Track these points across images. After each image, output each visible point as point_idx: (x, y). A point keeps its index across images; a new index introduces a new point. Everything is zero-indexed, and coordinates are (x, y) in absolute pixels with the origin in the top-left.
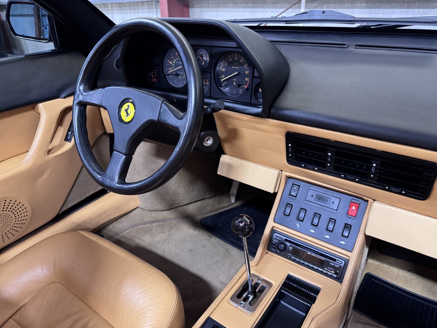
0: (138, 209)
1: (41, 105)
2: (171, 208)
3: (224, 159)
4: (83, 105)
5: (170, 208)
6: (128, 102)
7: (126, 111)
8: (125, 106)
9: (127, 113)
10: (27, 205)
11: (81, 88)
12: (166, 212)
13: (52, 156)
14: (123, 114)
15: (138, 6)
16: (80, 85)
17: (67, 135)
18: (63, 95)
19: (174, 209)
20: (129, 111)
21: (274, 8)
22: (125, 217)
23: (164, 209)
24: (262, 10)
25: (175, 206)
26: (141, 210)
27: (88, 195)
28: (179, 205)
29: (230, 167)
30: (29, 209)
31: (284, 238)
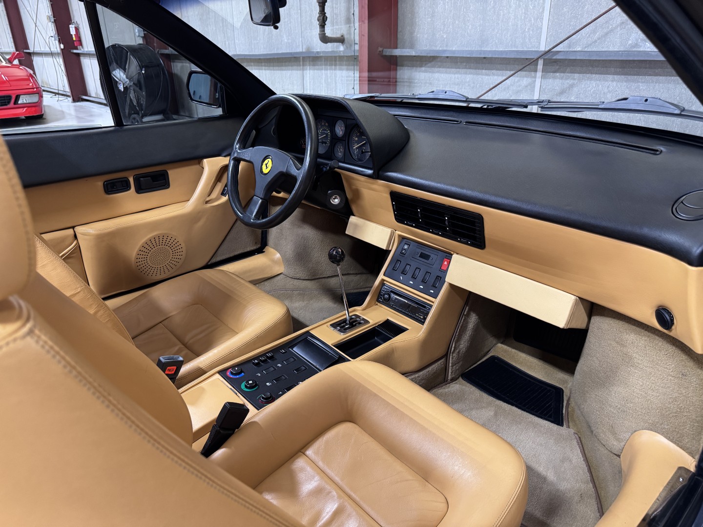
0: (282, 275)
1: (205, 161)
2: (314, 278)
3: (352, 219)
4: (237, 161)
5: (312, 278)
6: (268, 158)
7: (266, 165)
8: (266, 162)
9: (267, 167)
10: (183, 245)
11: (237, 146)
12: (308, 281)
13: (209, 205)
14: (264, 167)
15: (335, 61)
16: (237, 144)
17: (224, 190)
18: (224, 154)
19: (316, 281)
20: (268, 165)
21: (503, 70)
22: (268, 281)
23: (306, 278)
24: (487, 71)
25: (318, 277)
26: (284, 276)
27: (237, 253)
28: (321, 277)
29: (356, 226)
30: (184, 249)
31: (390, 290)
